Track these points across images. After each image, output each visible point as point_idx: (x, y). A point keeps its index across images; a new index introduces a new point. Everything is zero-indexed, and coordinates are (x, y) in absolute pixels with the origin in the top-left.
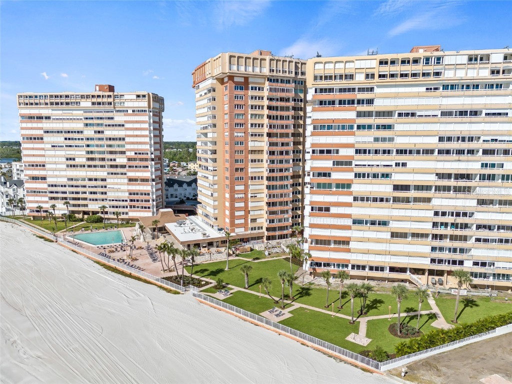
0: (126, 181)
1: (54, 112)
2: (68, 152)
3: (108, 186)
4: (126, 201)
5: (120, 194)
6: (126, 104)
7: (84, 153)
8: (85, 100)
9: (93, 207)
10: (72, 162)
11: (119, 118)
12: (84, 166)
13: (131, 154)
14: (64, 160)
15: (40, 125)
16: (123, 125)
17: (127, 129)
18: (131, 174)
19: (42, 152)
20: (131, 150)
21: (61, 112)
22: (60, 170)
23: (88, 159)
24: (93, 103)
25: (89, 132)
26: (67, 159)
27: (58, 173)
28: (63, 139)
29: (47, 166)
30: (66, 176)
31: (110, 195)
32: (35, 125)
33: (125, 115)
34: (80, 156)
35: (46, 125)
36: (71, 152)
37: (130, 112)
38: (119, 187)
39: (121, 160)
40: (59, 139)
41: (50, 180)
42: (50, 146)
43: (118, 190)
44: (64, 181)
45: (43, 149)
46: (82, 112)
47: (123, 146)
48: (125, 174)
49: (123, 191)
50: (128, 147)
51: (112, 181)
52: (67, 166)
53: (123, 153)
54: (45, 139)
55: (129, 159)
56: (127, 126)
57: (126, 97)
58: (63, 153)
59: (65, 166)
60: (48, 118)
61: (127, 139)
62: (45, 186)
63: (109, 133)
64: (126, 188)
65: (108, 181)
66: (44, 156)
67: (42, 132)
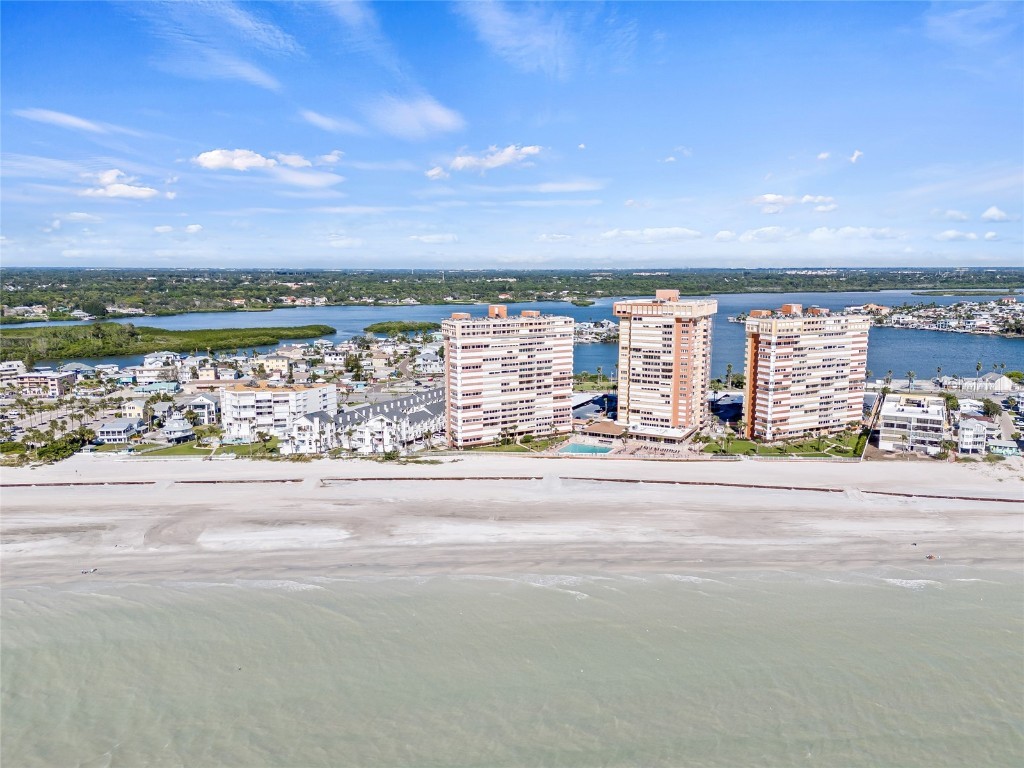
0: (551, 399)
1: (493, 340)
2: (503, 378)
3: (535, 406)
4: (551, 418)
5: (546, 412)
6: (557, 330)
7: (518, 377)
8: (523, 328)
9: (522, 427)
10: (506, 388)
11: (548, 343)
12: (517, 389)
13: (557, 375)
14: (499, 386)
15: (479, 355)
16: (552, 349)
17: (555, 352)
18: (556, 393)
19: (480, 380)
20: (555, 371)
22: (494, 396)
23: (521, 383)
24: (531, 331)
25: (523, 357)
26: (502, 385)
27: (492, 400)
28: (500, 366)
29: (484, 393)
30: (499, 402)
31: (537, 414)
33: (554, 340)
34: (514, 381)
35: (486, 353)
36: (506, 378)
37: (558, 336)
38: (545, 405)
39: (549, 381)
40: (497, 366)
41: (485, 407)
42: (487, 374)
43: (544, 409)
44: (498, 406)
45: (481, 377)
46: (518, 340)
47: (550, 368)
48: (551, 393)
49: (549, 409)
50: (554, 368)
51: (540, 400)
52: (502, 391)
53: (549, 374)
54: (482, 367)
55: (555, 379)
56: (555, 349)
57: (556, 323)
58: (499, 379)
59: (499, 392)
60: (487, 346)
61: (554, 361)
62: (481, 413)
63: (540, 356)
64: (551, 405)
65: (537, 401)
66: (481, 384)
67: (481, 360)
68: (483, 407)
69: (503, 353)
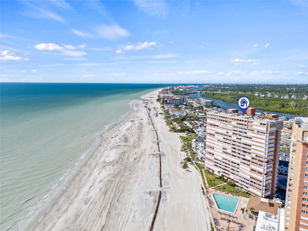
0: (249, 169)
1: (220, 124)
2: (224, 145)
3: (240, 169)
4: (248, 180)
5: (245, 175)
6: (254, 127)
7: (231, 147)
8: (234, 121)
9: (232, 176)
10: (225, 150)
11: (249, 134)
12: (230, 154)
13: (254, 155)
14: (222, 148)
15: (214, 129)
16: (251, 138)
17: (253, 141)
18: (252, 167)
19: (213, 142)
20: (254, 153)
21: (223, 125)
22: (220, 153)
23: (233, 152)
24: (238, 124)
25: (234, 138)
26: (223, 148)
28: (222, 138)
29: (215, 149)
30: (222, 157)
32: (212, 128)
33: (253, 133)
34: (229, 149)
35: (217, 130)
36: (225, 146)
37: (256, 132)
38: (245, 171)
39: (248, 157)
40: (221, 138)
42: (216, 140)
43: (245, 173)
45: (214, 140)
46: (232, 127)
47: (250, 150)
48: (249, 165)
49: (247, 174)
50: (252, 151)
51: (242, 167)
52: (223, 152)
53: (250, 153)
54: (215, 136)
55: (253, 158)
56: (253, 139)
57: (254, 123)
58: (221, 145)
59: (221, 152)
60: (218, 126)
61: (252, 147)
62: (213, 158)
63: (244, 140)
64: (248, 173)
65: (240, 166)
66: (214, 144)
67: (214, 132)
68: (215, 156)
69: (224, 132)
